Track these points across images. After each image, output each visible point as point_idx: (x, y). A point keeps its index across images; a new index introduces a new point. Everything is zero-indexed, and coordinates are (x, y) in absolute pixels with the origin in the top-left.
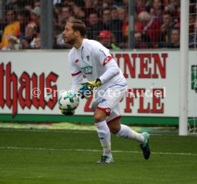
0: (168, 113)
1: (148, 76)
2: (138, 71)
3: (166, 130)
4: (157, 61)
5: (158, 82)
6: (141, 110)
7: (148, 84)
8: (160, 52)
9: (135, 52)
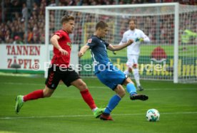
0: (40, 69)
1: (33, 54)
2: (29, 52)
3: (40, 76)
4: (36, 49)
5: (36, 57)
6: (30, 68)
7: (33, 58)
8: (37, 45)
9: (28, 45)
